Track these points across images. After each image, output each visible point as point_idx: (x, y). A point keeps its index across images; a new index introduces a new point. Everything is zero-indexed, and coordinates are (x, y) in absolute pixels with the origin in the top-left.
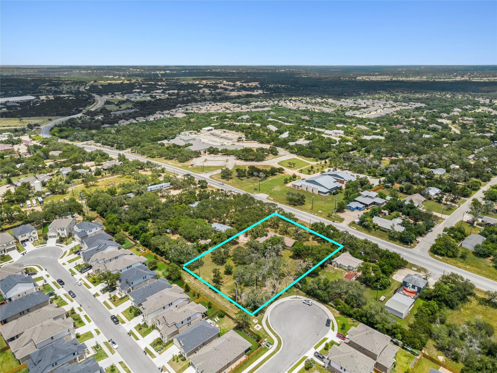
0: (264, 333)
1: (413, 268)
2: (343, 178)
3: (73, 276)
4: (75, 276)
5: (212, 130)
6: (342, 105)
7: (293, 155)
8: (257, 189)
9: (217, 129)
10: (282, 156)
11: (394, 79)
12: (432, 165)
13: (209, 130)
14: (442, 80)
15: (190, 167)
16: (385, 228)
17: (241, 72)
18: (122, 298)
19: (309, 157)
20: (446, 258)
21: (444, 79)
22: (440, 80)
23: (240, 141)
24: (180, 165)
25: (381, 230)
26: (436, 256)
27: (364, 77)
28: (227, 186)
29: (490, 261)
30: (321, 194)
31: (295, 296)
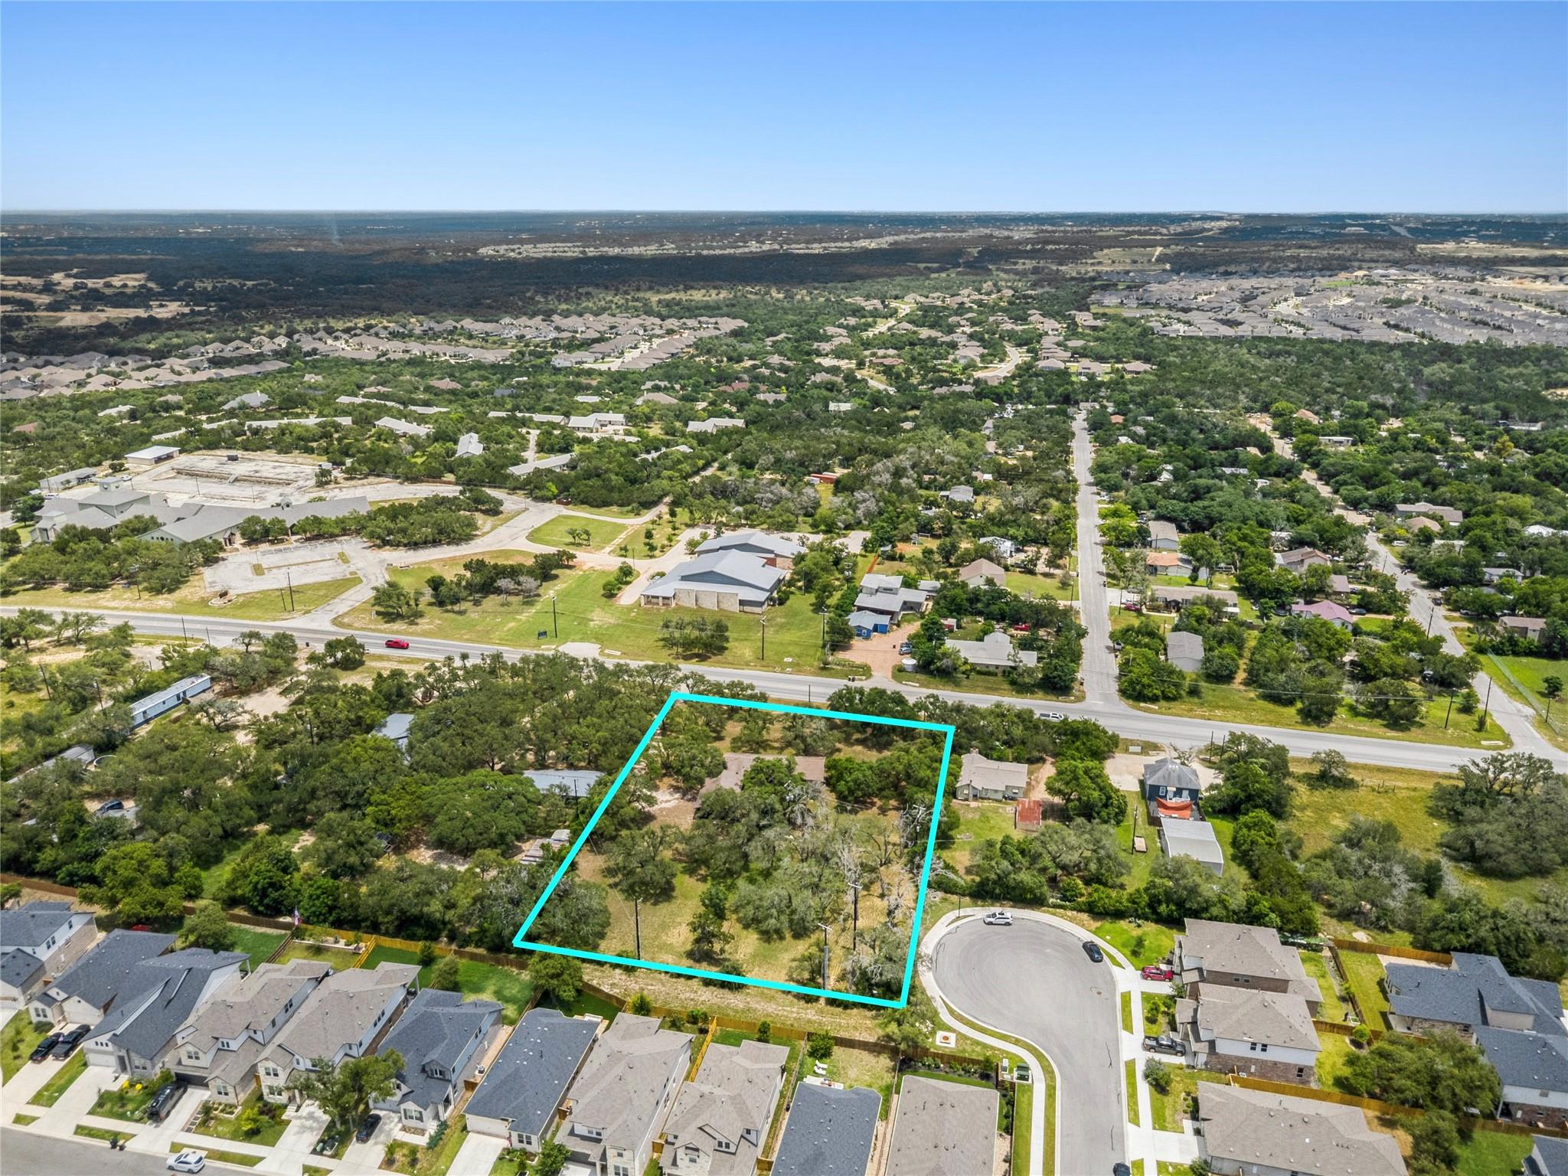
0: (978, 1049)
1: (1132, 749)
2: (771, 552)
3: (122, 1148)
4: (131, 1145)
5: (169, 457)
6: (523, 336)
7: (547, 505)
8: (545, 633)
9: (190, 452)
10: (519, 513)
11: (591, 252)
12: (935, 480)
13: (159, 460)
14: (718, 252)
15: (217, 602)
16: (987, 666)
17: (39, 239)
18: (435, 1142)
19: (605, 504)
20: (1163, 703)
21: (721, 248)
22: (712, 252)
23: (327, 483)
24: (163, 601)
25: (980, 673)
26: (1142, 704)
27: (502, 249)
28: (435, 644)
29: (1242, 687)
30: (748, 609)
31: (952, 915)
